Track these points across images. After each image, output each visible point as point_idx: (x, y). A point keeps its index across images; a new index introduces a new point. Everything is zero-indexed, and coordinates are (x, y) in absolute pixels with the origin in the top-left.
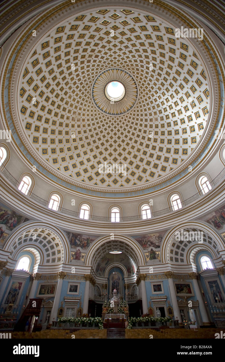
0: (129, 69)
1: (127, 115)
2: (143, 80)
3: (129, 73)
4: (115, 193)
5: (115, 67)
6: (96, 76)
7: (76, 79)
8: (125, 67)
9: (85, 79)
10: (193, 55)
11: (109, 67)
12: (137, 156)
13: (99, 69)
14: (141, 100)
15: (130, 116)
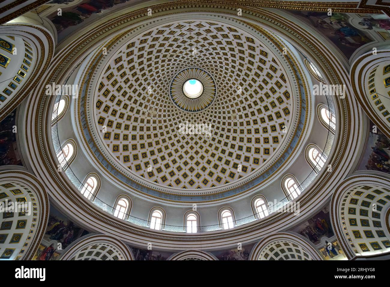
0: (208, 69)
1: (205, 112)
2: (222, 79)
3: (208, 72)
4: (191, 196)
5: (195, 66)
6: (175, 74)
7: (155, 76)
8: (204, 67)
9: (164, 76)
10: (272, 61)
11: (189, 66)
12: (215, 155)
13: (179, 68)
14: (219, 98)
15: (208, 113)
